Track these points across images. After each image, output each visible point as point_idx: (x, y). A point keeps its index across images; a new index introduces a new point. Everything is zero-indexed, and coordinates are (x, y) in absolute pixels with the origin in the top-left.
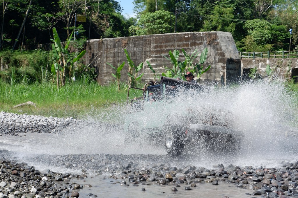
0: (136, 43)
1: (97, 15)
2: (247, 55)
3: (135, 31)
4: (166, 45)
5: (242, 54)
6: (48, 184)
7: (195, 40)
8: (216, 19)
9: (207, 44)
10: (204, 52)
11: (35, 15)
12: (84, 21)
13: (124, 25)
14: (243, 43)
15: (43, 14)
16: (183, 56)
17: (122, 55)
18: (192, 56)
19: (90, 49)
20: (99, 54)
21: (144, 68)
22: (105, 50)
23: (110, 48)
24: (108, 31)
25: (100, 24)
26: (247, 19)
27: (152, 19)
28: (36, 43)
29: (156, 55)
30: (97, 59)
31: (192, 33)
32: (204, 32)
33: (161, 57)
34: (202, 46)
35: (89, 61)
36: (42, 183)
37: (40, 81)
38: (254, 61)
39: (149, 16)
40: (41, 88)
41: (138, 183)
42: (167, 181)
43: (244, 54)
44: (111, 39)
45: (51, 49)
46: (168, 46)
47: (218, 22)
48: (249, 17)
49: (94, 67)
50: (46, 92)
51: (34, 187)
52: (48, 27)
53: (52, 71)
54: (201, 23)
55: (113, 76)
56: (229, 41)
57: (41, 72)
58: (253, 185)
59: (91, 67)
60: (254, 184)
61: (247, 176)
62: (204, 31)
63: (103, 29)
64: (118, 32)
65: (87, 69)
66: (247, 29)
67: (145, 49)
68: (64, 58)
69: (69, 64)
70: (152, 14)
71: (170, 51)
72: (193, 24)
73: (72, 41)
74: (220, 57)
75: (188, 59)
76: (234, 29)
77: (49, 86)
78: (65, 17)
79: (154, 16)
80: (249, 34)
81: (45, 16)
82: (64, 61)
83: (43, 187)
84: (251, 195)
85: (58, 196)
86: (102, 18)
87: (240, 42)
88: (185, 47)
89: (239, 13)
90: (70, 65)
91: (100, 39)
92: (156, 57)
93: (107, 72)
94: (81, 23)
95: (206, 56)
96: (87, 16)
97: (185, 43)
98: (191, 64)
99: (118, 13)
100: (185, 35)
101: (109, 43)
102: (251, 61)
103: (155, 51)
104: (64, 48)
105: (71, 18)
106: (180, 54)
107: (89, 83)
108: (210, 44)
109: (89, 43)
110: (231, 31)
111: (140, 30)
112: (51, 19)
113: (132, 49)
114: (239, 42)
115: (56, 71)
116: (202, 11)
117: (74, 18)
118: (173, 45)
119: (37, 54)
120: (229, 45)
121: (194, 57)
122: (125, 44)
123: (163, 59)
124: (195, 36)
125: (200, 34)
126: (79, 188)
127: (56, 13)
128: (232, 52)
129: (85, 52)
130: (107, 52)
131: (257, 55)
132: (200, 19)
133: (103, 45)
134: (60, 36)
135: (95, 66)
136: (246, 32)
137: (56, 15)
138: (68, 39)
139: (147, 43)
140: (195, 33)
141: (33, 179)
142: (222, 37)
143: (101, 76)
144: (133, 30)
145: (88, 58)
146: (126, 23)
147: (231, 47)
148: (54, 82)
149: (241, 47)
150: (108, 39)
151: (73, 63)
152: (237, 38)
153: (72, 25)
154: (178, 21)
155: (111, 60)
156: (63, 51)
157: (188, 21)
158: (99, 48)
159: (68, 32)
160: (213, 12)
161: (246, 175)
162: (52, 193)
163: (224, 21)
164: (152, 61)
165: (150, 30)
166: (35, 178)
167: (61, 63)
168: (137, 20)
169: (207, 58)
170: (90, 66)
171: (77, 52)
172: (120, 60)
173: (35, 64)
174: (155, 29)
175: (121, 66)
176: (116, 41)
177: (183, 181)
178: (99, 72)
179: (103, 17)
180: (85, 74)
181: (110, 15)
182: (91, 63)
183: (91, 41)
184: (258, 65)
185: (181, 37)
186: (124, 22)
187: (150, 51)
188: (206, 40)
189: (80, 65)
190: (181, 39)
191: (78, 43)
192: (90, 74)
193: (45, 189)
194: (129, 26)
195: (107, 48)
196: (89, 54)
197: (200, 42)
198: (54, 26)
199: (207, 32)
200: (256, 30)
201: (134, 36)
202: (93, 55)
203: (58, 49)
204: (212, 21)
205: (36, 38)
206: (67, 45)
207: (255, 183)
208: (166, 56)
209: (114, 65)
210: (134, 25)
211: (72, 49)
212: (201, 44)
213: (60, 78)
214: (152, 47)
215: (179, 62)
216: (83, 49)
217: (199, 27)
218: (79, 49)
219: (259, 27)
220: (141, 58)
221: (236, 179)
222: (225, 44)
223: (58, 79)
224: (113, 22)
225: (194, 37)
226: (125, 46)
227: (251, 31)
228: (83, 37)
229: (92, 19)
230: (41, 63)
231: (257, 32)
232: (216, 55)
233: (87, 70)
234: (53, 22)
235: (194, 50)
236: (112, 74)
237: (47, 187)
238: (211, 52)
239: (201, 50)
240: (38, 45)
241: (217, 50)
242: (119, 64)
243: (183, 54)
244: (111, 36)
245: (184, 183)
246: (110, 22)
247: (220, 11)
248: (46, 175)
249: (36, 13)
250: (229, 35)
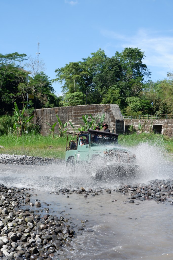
0: (63, 111)
1: (40, 94)
2: (128, 117)
3: (62, 104)
4: (80, 112)
5: (124, 117)
6: (12, 194)
7: (97, 109)
8: (110, 97)
9: (105, 111)
10: (103, 116)
11: (4, 95)
12: (33, 98)
13: (56, 100)
14: (125, 111)
15: (8, 94)
16: (91, 119)
17: (55, 118)
18: (96, 118)
19: (36, 114)
20: (42, 117)
21: (68, 125)
22: (45, 115)
23: (48, 114)
24: (47, 104)
25: (42, 100)
26: (127, 97)
27: (72, 97)
28: (5, 111)
29: (75, 118)
30: (40, 120)
31: (96, 105)
32: (103, 105)
33: (78, 119)
34: (102, 112)
35: (35, 122)
36: (8, 194)
37: (7, 134)
38: (131, 121)
39: (70, 95)
40: (7, 138)
41: (65, 193)
42: (82, 192)
43: (126, 117)
44: (49, 108)
45: (13, 115)
46: (82, 113)
47: (110, 98)
48: (128, 95)
49: (39, 125)
50: (11, 140)
51: (4, 196)
52: (12, 101)
53: (14, 127)
54: (101, 99)
55: (50, 131)
56: (117, 109)
57: (7, 128)
58: (131, 193)
59: (37, 125)
60: (131, 192)
61: (127, 188)
62: (102, 104)
63: (44, 103)
64: (53, 105)
65: (35, 126)
66: (127, 102)
67: (69, 114)
68: (21, 120)
69: (24, 123)
70: (73, 94)
71: (83, 116)
72: (96, 100)
73: (26, 110)
74: (112, 119)
75: (93, 120)
76: (120, 103)
77: (12, 136)
78: (21, 95)
79: (74, 95)
80: (128, 106)
81: (10, 95)
82: (21, 121)
83: (9, 196)
84: (130, 199)
85: (18, 201)
86: (43, 96)
87: (124, 110)
88: (92, 113)
89: (122, 93)
90: (24, 124)
91: (42, 109)
92: (74, 119)
93: (46, 128)
94: (31, 99)
95: (104, 118)
96: (34, 95)
97: (91, 111)
98: (95, 123)
99: (53, 94)
100: (92, 106)
101: (47, 111)
102: (130, 121)
103: (74, 116)
104: (21, 114)
105: (25, 96)
106: (89, 117)
107: (36, 134)
108: (106, 111)
109: (36, 111)
110: (118, 104)
111: (65, 104)
112: (13, 97)
113: (61, 114)
114: (123, 110)
115: (17, 128)
116: (101, 92)
117: (27, 96)
118: (84, 112)
119: (5, 118)
120: (117, 112)
121: (97, 119)
122: (57, 111)
123: (79, 120)
124: (97, 106)
125: (100, 105)
126: (30, 196)
127: (16, 93)
128: (119, 116)
129: (34, 116)
130: (46, 116)
131: (133, 118)
132: (100, 97)
133: (44, 112)
134: (18, 107)
135: (40, 124)
136: (127, 104)
137: (16, 95)
138: (23, 109)
139: (69, 111)
140: (98, 105)
141: (3, 191)
142: (113, 107)
143: (43, 130)
144: (61, 103)
145: (35, 120)
146: (57, 99)
147: (118, 113)
148: (15, 134)
149: (124, 113)
150: (47, 109)
151: (26, 123)
152: (122, 108)
153: (26, 100)
154: (88, 98)
155: (49, 121)
156: (20, 116)
157: (93, 98)
158: (42, 114)
159: (23, 105)
160: (108, 93)
161: (127, 187)
162: (14, 200)
163: (114, 98)
164: (72, 121)
165: (71, 103)
166: (4, 191)
167: (19, 123)
168: (64, 97)
169: (105, 119)
170: (36, 124)
171: (28, 117)
172: (54, 121)
173: (4, 124)
174: (74, 102)
175: (55, 125)
176: (51, 110)
177: (91, 191)
178: (42, 128)
179: (44, 96)
180: (33, 129)
181: (48, 95)
182: (37, 123)
183: (37, 110)
184: (134, 124)
185: (90, 107)
186: (56, 98)
187: (71, 116)
188: (104, 109)
189: (31, 124)
190: (89, 108)
191: (29, 111)
192: (36, 129)
193: (10, 197)
194: (59, 101)
195: (46, 114)
196: (36, 117)
197: (100, 110)
198: (15, 101)
199: (104, 104)
200: (132, 103)
201: (62, 107)
202: (38, 118)
203: (17, 115)
204: (107, 98)
205: (4, 108)
206: (23, 112)
207: (132, 191)
208: (81, 118)
209: (51, 124)
210: (62, 101)
211: (26, 115)
212: (101, 111)
213: (19, 132)
214: (72, 113)
215: (88, 122)
216: (32, 115)
217: (100, 101)
218: (30, 114)
219: (134, 101)
220: (66, 120)
221: (121, 190)
222: (115, 111)
223: (18, 132)
224: (50, 98)
225: (97, 107)
226: (57, 113)
227: (129, 104)
228: (32, 107)
229: (37, 97)
230: (7, 123)
231: (133, 104)
232: (110, 118)
233: (34, 127)
234: (14, 99)
235: (97, 115)
236: (49, 129)
237: (11, 196)
238: (106, 116)
239: (101, 115)
240: (5, 112)
241: (110, 115)
242: (53, 123)
243: (91, 117)
244: (49, 107)
245: (91, 192)
246: (48, 99)
247: (112, 92)
248: (10, 189)
249: (4, 93)
250: (117, 106)
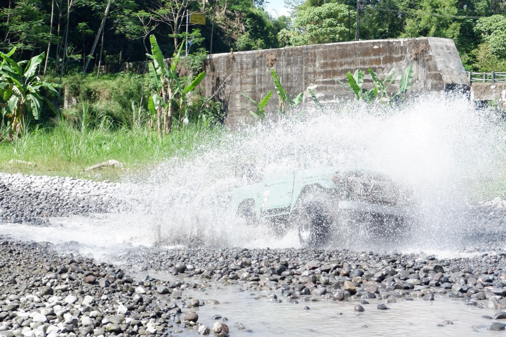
0: (290, 60)
1: (223, 12)
2: (481, 76)
3: (288, 38)
4: (341, 62)
5: (472, 76)
6: (146, 299)
7: (391, 53)
8: (428, 16)
9: (412, 59)
10: (407, 73)
11: (120, 14)
12: (203, 22)
13: (270, 28)
14: (474, 57)
15: (134, 12)
16: (372, 81)
17: (267, 80)
18: (386, 80)
19: (213, 69)
20: (229, 78)
21: (304, 101)
22: (238, 72)
23: (247, 69)
24: (242, 39)
25: (230, 27)
26: (480, 15)
27: (317, 18)
28: (123, 62)
29: (325, 80)
30: (224, 86)
31: (386, 40)
32: (406, 40)
33: (333, 82)
34: (403, 62)
35: (211, 91)
36: (136, 297)
37: (130, 126)
38: (493, 87)
39: (311, 13)
40: (131, 138)
41: (297, 298)
42: (347, 295)
43: (475, 76)
44: (248, 52)
45: (148, 71)
46: (345, 64)
47: (429, 21)
48: (483, 11)
49: (220, 100)
50: (141, 143)
51: (123, 304)
52: (143, 33)
53: (149, 108)
54: (402, 23)
55: (252, 116)
56: (450, 53)
57: (131, 110)
58: (494, 302)
59: (215, 101)
60: (496, 300)
61: (484, 286)
62: (405, 37)
63: (234, 36)
64: (259, 41)
65: (208, 103)
66: (480, 32)
67: (307, 68)
68: (169, 86)
69: (177, 96)
70: (318, 10)
71: (349, 73)
72: (387, 25)
73: (183, 57)
74: (435, 82)
75: (379, 86)
76: (457, 33)
77: (146, 132)
78: (170, 16)
79: (320, 13)
80: (484, 42)
81: (138, 15)
82: (169, 90)
83: (137, 304)
84: (491, 318)
85: (163, 318)
86: (232, 18)
87: (469, 56)
88: (374, 66)
89: (465, 6)
90: (179, 98)
91: (230, 53)
92: (324, 82)
93: (242, 110)
94: (196, 27)
95: (410, 80)
96: (207, 14)
97: (373, 57)
98: (384, 94)
99: (259, 9)
100: (374, 44)
101: (244, 60)
102: (487, 88)
103: (322, 73)
104: (169, 69)
105: (180, 18)
106: (367, 77)
107: (211, 128)
108: (416, 59)
109: (210, 59)
110: (453, 37)
111: (297, 38)
112: (147, 20)
113: (284, 69)
114: (466, 55)
115: (157, 108)
116: (403, 4)
117: (185, 18)
118: (353, 62)
119: (124, 80)
120: (450, 60)
121: (389, 81)
122: (272, 60)
123: (336, 86)
124: (391, 45)
125: (400, 42)
126: (197, 305)
127: (155, 10)
128: (455, 72)
129: (205, 75)
130: (241, 74)
131: (498, 77)
132: (399, 16)
133: (235, 64)
134: (161, 49)
135: (222, 98)
136: (478, 38)
137: (155, 14)
138: (175, 54)
139: (308, 60)
140: (391, 40)
141: (121, 290)
142: (437, 47)
143: (232, 116)
144: (284, 36)
145: (209, 85)
146: (272, 26)
147: (452, 63)
148: (152, 127)
149: (471, 63)
150: (242, 53)
151: (184, 95)
152: (463, 49)
153: (183, 29)
154: (362, 21)
155: (249, 88)
156: (168, 74)
157: (378, 20)
158: (228, 68)
159: (175, 42)
160: (421, 4)
161: (482, 285)
162: (152, 315)
163: (440, 19)
164: (318, 89)
165: (314, 37)
166: (124, 289)
167: (164, 94)
168: (292, 19)
169: (413, 83)
170: (213, 99)
171: (190, 76)
172: (264, 89)
173: (122, 97)
174: (321, 34)
175: (267, 99)
176: (256, 56)
177: (373, 294)
178: (229, 108)
179: (235, 16)
180: (204, 112)
181: (245, 12)
182: (216, 93)
183: (215, 56)
184: (501, 95)
185: (368, 49)
186: (270, 23)
187: (314, 72)
188: (411, 52)
189: (196, 97)
190: (366, 52)
191: (192, 60)
192: (213, 113)
193: (141, 307)
194: (279, 31)
195: (242, 68)
196: (211, 78)
197: (400, 55)
198: (151, 33)
199: (411, 39)
200: (496, 33)
201: (287, 47)
202: (218, 79)
203: (159, 71)
204: (420, 19)
205: (122, 53)
206: (174, 64)
207: (498, 297)
208: (342, 81)
209: (254, 98)
210: (287, 29)
211: (183, 71)
212: (401, 59)
213: (163, 120)
214: (317, 65)
215: (364, 91)
216: (201, 70)
217: (398, 30)
218: (194, 70)
219: (501, 29)
220: (300, 84)
221: (465, 292)
222: (443, 59)
223: (160, 122)
224: (251, 23)
225: (390, 48)
226: (272, 65)
227: (486, 37)
228: (201, 49)
229: (216, 20)
230: (131, 95)
231: (498, 37)
232: (427, 78)
233: (207, 106)
234: (150, 26)
235: (389, 70)
236: (251, 112)
237: (144, 303)
238: (418, 72)
239: (401, 70)
240: (125, 65)
241: (430, 69)
242: (262, 95)
243: (371, 78)
244: (248, 48)
245: (375, 297)
246: (246, 24)
247: (434, 3)
248: (142, 284)
249: (122, 10)
250: (450, 43)
